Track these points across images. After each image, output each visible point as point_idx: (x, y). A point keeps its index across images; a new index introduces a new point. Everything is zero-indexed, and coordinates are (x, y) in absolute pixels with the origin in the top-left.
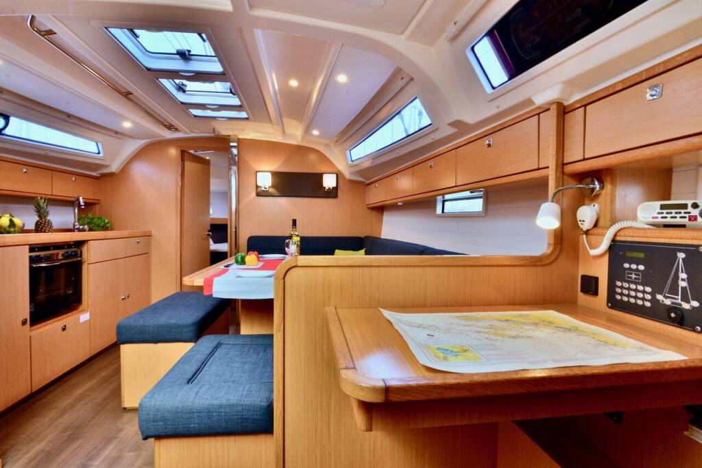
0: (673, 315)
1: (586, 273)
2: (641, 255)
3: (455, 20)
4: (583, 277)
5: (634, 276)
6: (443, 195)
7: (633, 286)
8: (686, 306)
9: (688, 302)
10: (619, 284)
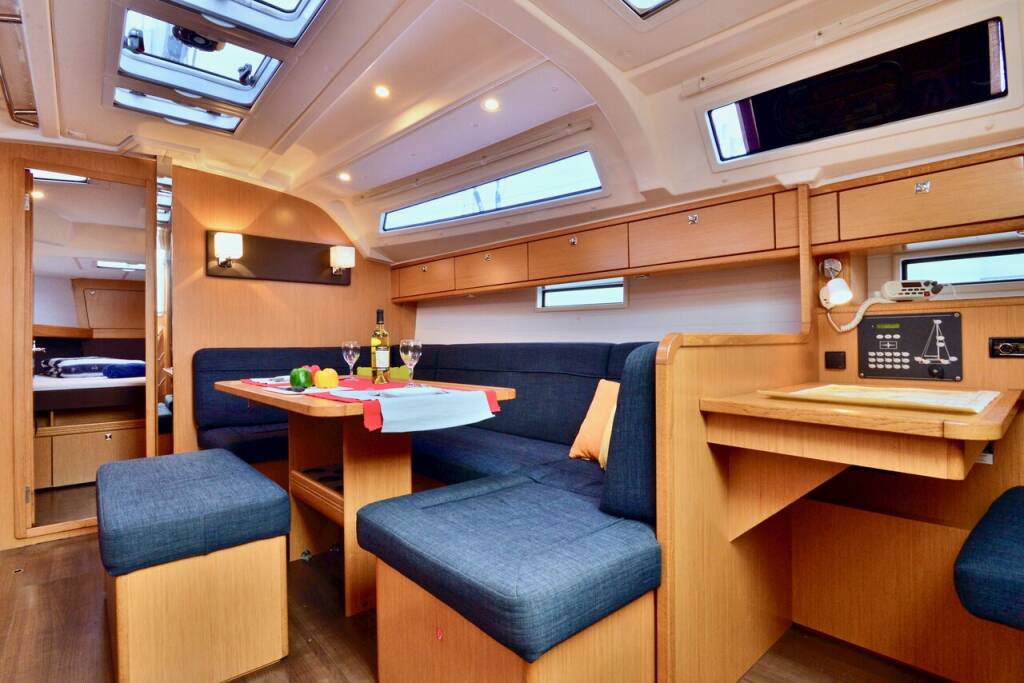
0: (935, 371)
1: (829, 350)
2: (897, 326)
3: (705, 75)
4: (828, 355)
5: (889, 345)
6: (543, 286)
7: (889, 354)
8: (945, 362)
9: (947, 358)
10: (872, 354)
